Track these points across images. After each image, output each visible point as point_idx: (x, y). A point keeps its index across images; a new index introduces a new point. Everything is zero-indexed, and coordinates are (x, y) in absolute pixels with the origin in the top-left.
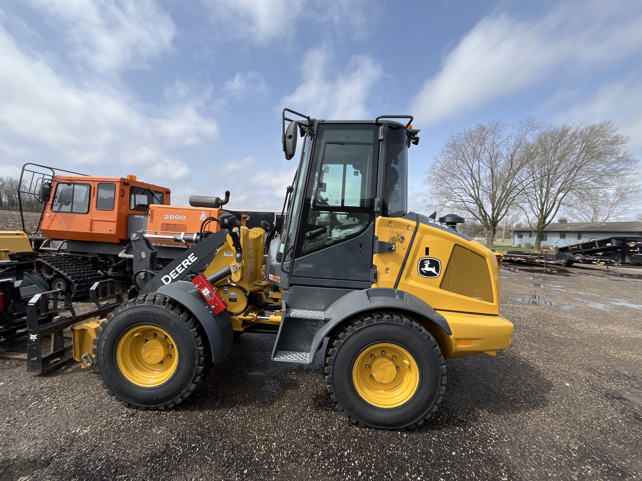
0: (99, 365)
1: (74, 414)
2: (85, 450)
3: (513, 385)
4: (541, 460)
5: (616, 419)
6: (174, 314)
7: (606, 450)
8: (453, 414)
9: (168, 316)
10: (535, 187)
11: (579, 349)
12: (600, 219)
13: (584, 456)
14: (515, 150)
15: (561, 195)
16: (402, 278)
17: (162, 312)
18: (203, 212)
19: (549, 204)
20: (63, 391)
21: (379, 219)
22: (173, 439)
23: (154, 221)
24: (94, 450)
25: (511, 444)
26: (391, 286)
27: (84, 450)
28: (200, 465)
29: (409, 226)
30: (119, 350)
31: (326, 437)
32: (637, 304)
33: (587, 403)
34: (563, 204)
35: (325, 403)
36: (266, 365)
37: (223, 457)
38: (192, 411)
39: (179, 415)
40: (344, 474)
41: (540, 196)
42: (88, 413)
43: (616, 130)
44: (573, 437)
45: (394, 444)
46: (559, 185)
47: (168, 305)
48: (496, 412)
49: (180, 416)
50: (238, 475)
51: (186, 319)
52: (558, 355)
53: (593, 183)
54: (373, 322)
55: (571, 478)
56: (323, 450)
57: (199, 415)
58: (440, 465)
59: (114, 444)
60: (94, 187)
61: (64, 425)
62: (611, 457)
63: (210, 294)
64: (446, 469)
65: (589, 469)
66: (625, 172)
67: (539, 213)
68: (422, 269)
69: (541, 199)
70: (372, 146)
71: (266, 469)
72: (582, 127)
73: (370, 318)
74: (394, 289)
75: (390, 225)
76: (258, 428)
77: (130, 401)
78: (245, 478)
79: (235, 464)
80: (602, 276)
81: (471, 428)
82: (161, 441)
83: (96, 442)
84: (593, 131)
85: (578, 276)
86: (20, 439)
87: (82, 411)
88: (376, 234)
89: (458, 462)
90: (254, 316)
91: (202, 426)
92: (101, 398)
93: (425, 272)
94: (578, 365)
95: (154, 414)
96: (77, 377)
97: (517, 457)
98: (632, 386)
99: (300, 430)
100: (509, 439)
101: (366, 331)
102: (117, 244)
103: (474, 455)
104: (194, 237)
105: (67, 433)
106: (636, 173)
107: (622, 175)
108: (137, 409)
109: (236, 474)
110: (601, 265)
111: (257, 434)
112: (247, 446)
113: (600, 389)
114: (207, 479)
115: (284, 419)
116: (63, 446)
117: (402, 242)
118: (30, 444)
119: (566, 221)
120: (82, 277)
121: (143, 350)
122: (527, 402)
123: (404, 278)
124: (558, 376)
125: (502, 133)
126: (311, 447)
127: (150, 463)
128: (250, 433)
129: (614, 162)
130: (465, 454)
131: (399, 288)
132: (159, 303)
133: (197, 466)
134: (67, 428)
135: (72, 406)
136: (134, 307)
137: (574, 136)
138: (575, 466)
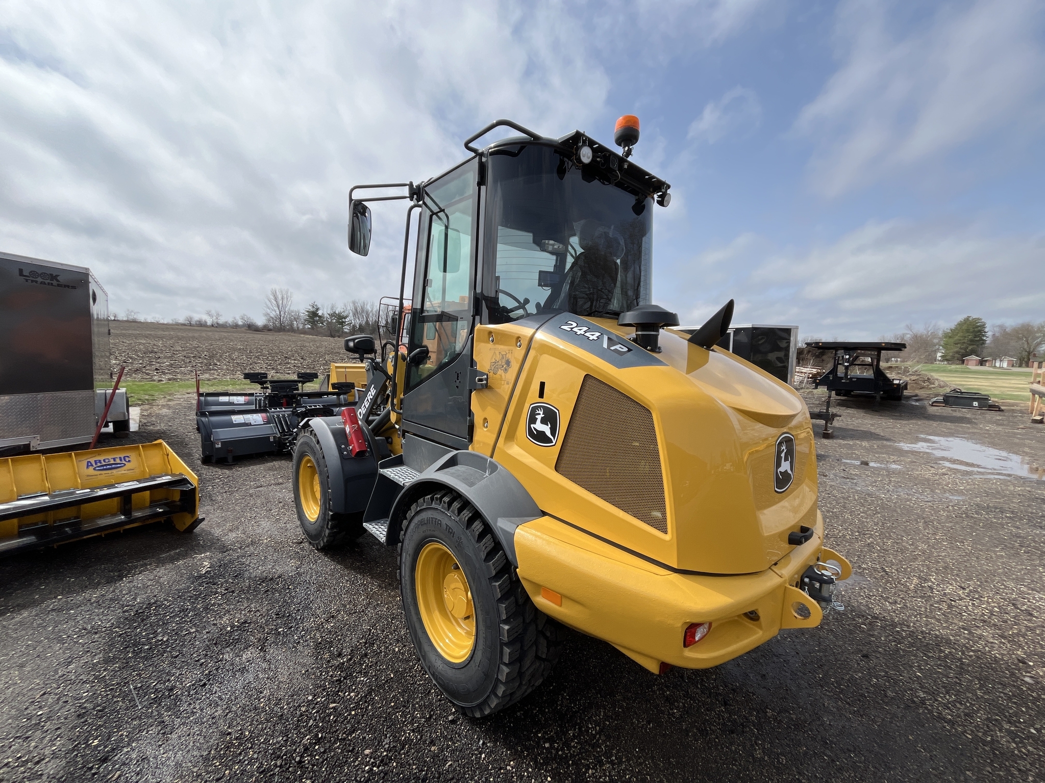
16: (501, 440)
21: (477, 328)
26: (487, 454)
29: (520, 338)
54: (432, 504)
63: (350, 432)
68: (532, 426)
74: (489, 457)
75: (491, 339)
88: (474, 357)
93: (535, 432)
117: (506, 370)
123: (503, 440)
131: (495, 458)
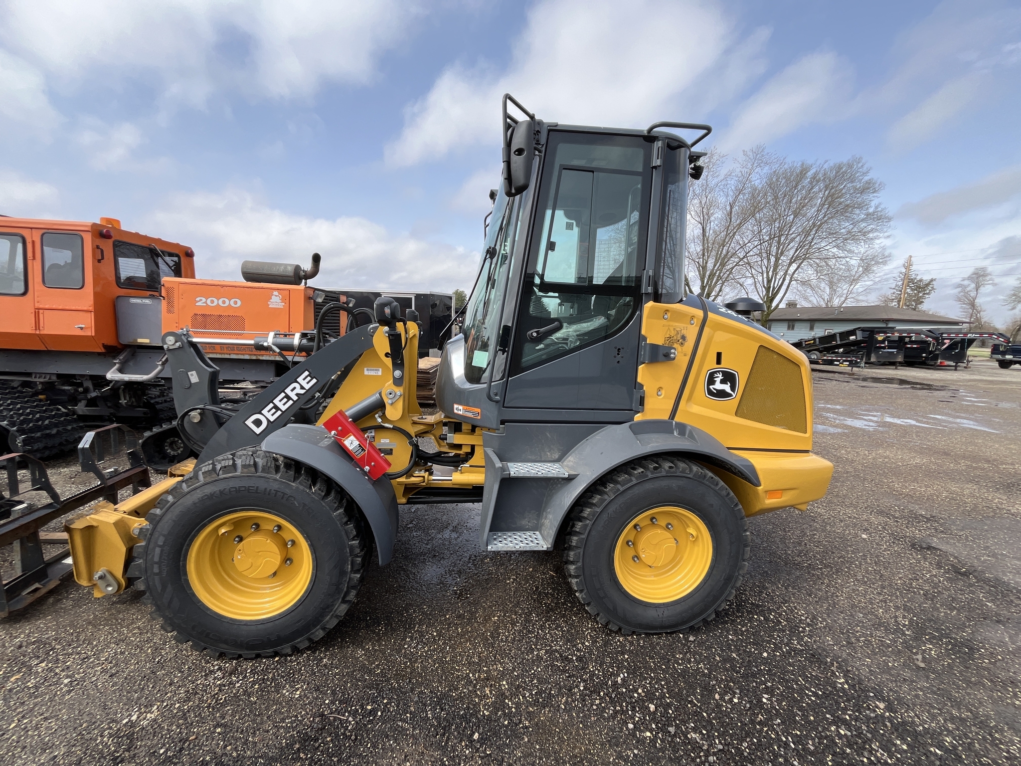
0: (151, 593)
1: (113, 686)
2: (166, 752)
3: (800, 544)
4: (873, 645)
5: (935, 576)
6: (298, 487)
7: (940, 620)
8: (742, 597)
9: (288, 491)
10: (760, 254)
11: (858, 485)
12: (836, 302)
13: (919, 632)
14: (737, 197)
15: (794, 266)
16: (683, 403)
17: (275, 486)
18: (276, 293)
19: (777, 280)
20: (70, 645)
21: (649, 306)
22: (327, 702)
23: (176, 309)
24: (181, 749)
25: (830, 630)
26: (666, 417)
27: (162, 751)
28: (396, 740)
29: (692, 317)
30: (190, 562)
31: (580, 659)
32: (899, 418)
33: (896, 559)
34: (796, 280)
35: (556, 603)
36: (438, 552)
37: (428, 718)
38: (341, 648)
39: (322, 659)
40: (630, 712)
41: (767, 268)
42: (141, 681)
43: (867, 172)
44: (897, 608)
45: (681, 653)
46: (792, 252)
47: (287, 472)
48: (794, 586)
49: (325, 660)
50: (466, 745)
51: (323, 494)
52: (837, 496)
53: (835, 250)
54: (647, 476)
55: (915, 665)
56: (585, 681)
57: (358, 654)
58: (754, 675)
59: (219, 730)
60: (33, 242)
61: (98, 711)
62: (948, 628)
63: (360, 446)
64: (763, 679)
65: (931, 649)
66: (875, 234)
67: (764, 294)
68: (711, 387)
69: (768, 273)
70: (640, 178)
71: (506, 726)
72: (826, 166)
73: (642, 470)
74: (670, 420)
75: (666, 316)
76: (466, 660)
77: (224, 647)
78: (479, 748)
79: (453, 727)
80: (847, 382)
81: (773, 614)
82: (308, 710)
83: (180, 732)
84: (840, 173)
85: (820, 382)
86: (13, 755)
87: (126, 678)
88: (643, 332)
89: (775, 666)
90: (424, 477)
91: (370, 672)
92: (156, 649)
93: (715, 392)
94: (866, 508)
95: (273, 664)
96: (89, 616)
97: (843, 646)
98: (936, 530)
99: (535, 653)
100: (825, 623)
101: (636, 490)
102: (99, 354)
103: (791, 653)
104: (296, 340)
105: (113, 725)
106: (888, 237)
107: (871, 239)
108: (237, 659)
109: (463, 744)
110: (845, 367)
111: (470, 671)
112: (460, 693)
113: (902, 538)
114: (417, 761)
115: (502, 639)
116: (115, 751)
117: (682, 344)
118: (39, 760)
119: (796, 305)
120: (31, 421)
121: (238, 557)
122: (826, 566)
123: (685, 402)
124: (849, 526)
125: (718, 169)
126: (563, 678)
127: (304, 753)
128: (458, 671)
129: (863, 220)
130: (779, 653)
131: (677, 419)
132: (265, 469)
133: (391, 742)
134: (109, 717)
135: (101, 673)
136: (215, 481)
137: (815, 179)
138: (915, 648)
